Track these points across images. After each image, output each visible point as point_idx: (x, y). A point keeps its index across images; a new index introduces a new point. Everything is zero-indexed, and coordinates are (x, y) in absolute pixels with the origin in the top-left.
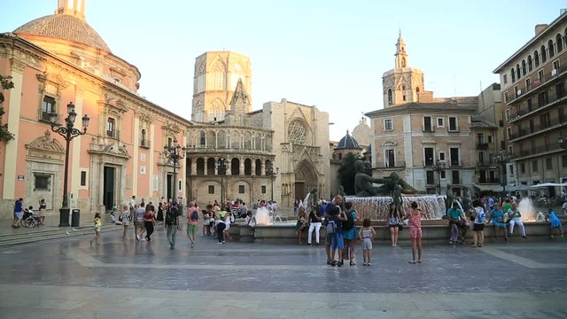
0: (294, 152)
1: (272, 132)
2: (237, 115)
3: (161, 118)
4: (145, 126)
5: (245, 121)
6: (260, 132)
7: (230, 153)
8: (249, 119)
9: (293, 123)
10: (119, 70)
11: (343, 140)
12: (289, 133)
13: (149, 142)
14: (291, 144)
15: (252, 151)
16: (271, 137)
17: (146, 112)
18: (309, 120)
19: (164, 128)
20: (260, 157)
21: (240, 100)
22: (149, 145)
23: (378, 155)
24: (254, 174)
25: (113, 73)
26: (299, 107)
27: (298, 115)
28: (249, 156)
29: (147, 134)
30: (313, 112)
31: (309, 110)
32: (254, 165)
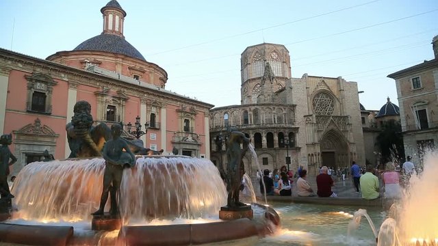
0: (317, 123)
1: (294, 106)
2: (266, 95)
3: (174, 103)
4: (154, 110)
5: (273, 99)
6: (282, 108)
7: (252, 129)
8: (276, 97)
9: (318, 95)
10: (138, 68)
11: (383, 108)
12: (314, 105)
13: (160, 123)
14: (314, 116)
15: (273, 126)
16: (293, 111)
17: (154, 99)
18: (335, 91)
19: (178, 111)
20: (282, 131)
21: (268, 81)
22: (160, 126)
23: (408, 117)
24: (276, 146)
25: (132, 71)
26: (323, 80)
27: (323, 87)
28: (270, 131)
29: (157, 117)
30: (339, 83)
31: (335, 81)
32: (276, 138)
